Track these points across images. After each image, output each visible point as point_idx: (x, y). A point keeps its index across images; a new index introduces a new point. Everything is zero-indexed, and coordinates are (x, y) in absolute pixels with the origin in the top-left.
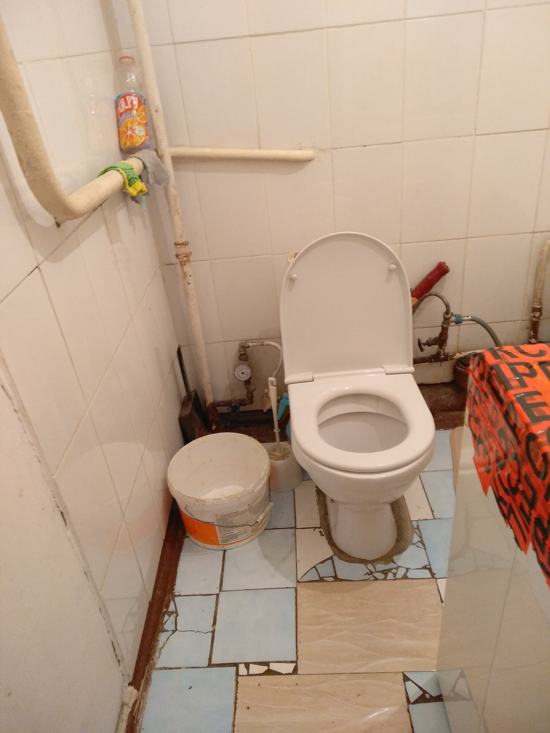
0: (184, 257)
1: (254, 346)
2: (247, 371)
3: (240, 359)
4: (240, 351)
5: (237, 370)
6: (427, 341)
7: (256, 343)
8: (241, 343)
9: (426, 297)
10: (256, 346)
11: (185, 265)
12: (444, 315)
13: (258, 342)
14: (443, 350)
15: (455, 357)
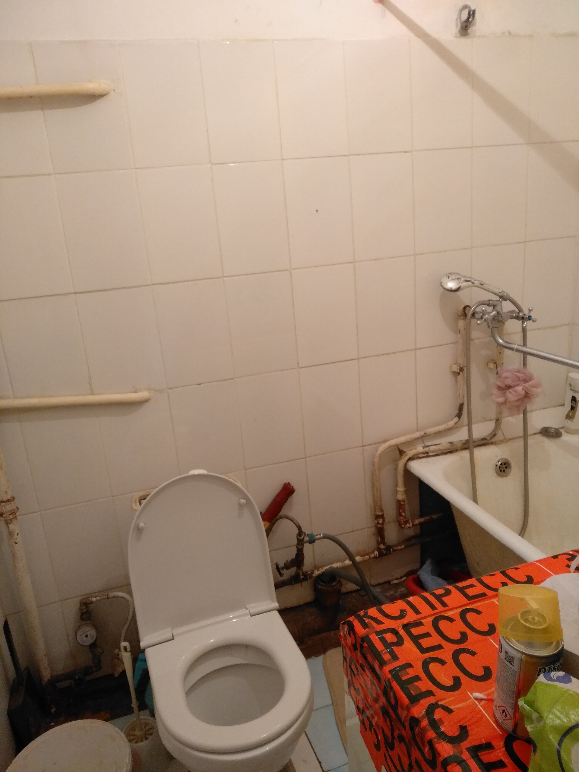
0: (10, 515)
1: (97, 601)
2: (92, 632)
3: (82, 619)
4: (80, 609)
5: (79, 633)
6: (285, 564)
7: (100, 597)
8: (83, 599)
9: (278, 520)
10: (101, 600)
11: (10, 523)
12: (297, 536)
13: (102, 595)
14: (302, 570)
15: (314, 575)
